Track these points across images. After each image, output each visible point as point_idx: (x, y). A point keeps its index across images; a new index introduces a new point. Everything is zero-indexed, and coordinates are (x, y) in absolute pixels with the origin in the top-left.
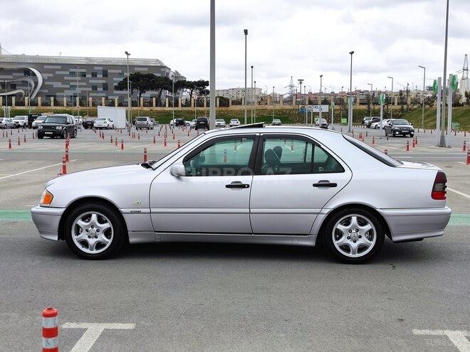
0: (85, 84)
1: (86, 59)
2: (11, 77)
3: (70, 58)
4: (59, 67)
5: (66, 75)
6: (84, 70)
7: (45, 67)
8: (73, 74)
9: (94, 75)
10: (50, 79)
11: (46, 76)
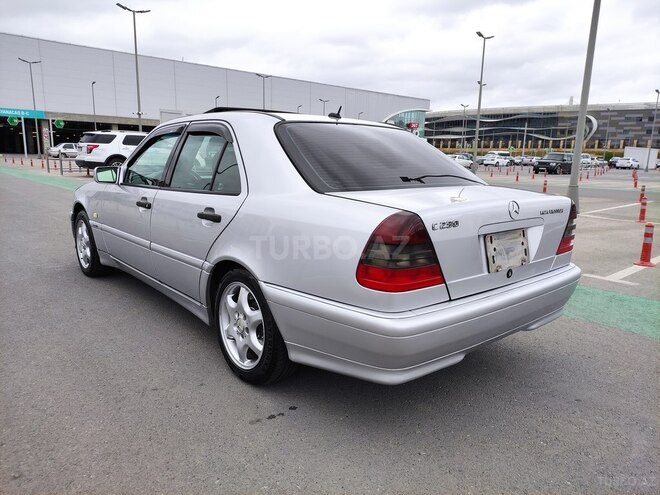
0: (640, 128)
1: (646, 104)
2: (568, 124)
3: (628, 105)
4: (616, 113)
5: (622, 121)
6: (641, 115)
7: (602, 114)
8: (628, 119)
9: (651, 119)
10: (605, 125)
11: (602, 122)
